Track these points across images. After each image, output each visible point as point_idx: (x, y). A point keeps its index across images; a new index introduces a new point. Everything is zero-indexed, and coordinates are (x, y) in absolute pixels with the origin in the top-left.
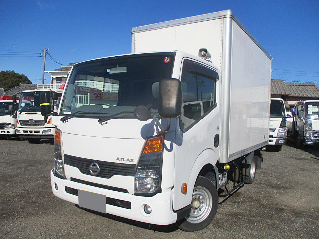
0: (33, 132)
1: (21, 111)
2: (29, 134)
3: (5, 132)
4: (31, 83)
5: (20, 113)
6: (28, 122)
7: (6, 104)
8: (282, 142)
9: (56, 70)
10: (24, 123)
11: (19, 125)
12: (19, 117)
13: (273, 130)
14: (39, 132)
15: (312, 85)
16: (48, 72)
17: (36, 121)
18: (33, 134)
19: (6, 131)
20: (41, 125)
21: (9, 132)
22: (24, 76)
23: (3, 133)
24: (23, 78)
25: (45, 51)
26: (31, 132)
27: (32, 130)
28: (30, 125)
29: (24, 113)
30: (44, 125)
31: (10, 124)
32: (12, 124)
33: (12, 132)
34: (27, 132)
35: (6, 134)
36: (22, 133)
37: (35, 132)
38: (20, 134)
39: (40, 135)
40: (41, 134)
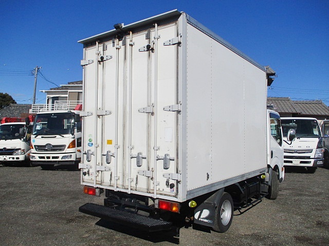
0: (51, 158)
1: (37, 135)
2: (46, 159)
3: (13, 158)
4: (16, 103)
5: (35, 137)
6: (45, 146)
7: (14, 127)
8: (320, 163)
9: (51, 89)
10: (40, 148)
11: (33, 150)
12: (34, 141)
13: (311, 151)
14: (57, 157)
15: (319, 103)
16: (44, 91)
17: (54, 146)
18: (51, 159)
19: (15, 157)
20: (60, 150)
21: (18, 158)
22: (7, 95)
23: (11, 159)
24: (7, 97)
25: (37, 69)
26: (48, 158)
27: (49, 156)
28: (47, 150)
29: (40, 137)
30: (63, 150)
31: (20, 149)
32: (22, 149)
33: (22, 158)
34: (44, 158)
35: (15, 160)
36: (38, 159)
37: (53, 158)
38: (35, 160)
39: (59, 161)
40: (60, 159)
